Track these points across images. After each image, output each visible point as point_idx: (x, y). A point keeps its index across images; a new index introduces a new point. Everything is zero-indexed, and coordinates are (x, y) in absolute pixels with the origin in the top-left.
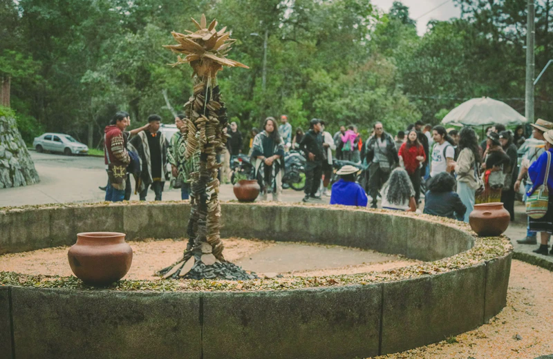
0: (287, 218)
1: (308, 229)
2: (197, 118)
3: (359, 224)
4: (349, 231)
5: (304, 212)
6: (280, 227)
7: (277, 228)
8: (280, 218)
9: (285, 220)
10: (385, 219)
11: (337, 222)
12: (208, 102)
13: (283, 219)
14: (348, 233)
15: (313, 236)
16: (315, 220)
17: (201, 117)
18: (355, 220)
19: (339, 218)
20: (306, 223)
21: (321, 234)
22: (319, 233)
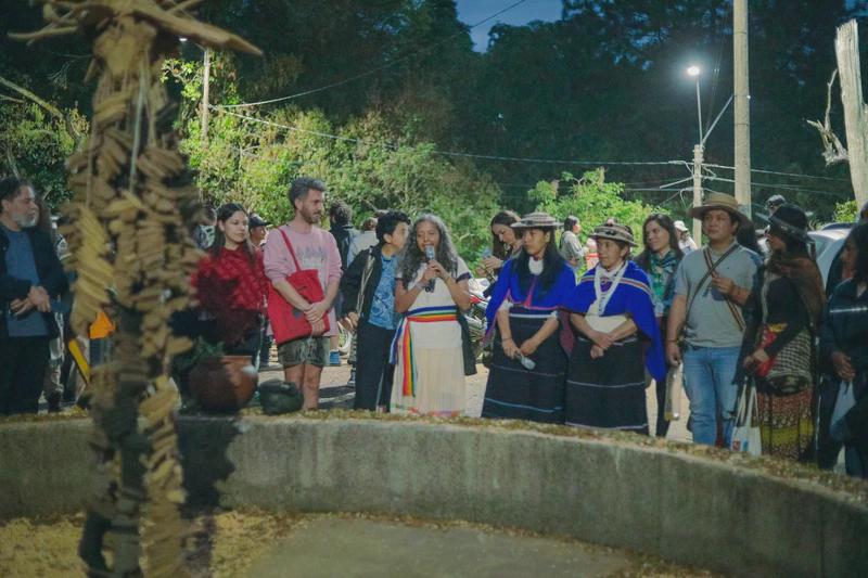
0: (330, 452)
1: (385, 479)
2: (108, 201)
3: (523, 468)
4: (496, 485)
5: (375, 437)
6: (314, 474)
7: (306, 480)
8: (314, 453)
9: (325, 457)
10: (594, 457)
11: (462, 461)
12: (142, 150)
13: (320, 456)
14: (493, 492)
15: (400, 496)
16: (403, 456)
17: (118, 196)
18: (512, 457)
19: (469, 452)
20: (381, 463)
21: (422, 493)
22: (415, 490)
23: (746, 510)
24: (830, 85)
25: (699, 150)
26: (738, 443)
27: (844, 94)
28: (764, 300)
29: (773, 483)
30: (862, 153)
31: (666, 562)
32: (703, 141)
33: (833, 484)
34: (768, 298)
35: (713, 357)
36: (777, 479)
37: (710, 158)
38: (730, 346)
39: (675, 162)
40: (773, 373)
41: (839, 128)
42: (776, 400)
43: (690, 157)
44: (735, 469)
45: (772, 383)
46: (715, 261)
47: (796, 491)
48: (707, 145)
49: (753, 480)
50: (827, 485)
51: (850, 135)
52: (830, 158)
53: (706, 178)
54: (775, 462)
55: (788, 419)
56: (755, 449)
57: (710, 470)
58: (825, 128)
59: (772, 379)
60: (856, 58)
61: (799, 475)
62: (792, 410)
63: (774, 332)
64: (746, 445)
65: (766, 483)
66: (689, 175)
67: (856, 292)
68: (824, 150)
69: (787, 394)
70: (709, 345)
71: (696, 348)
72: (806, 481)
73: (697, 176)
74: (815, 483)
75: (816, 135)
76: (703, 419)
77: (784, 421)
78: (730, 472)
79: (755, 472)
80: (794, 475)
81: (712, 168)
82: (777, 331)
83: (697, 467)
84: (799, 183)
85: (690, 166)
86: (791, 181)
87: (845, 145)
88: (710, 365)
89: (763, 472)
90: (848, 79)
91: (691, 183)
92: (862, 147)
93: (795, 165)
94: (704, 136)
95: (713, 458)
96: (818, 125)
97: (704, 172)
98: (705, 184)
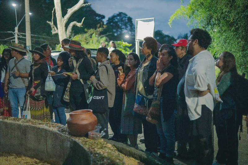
23: (25, 135)
24: (53, 12)
25: (16, 29)
26: (24, 115)
27: (57, 15)
28: (33, 75)
29: (33, 126)
30: (62, 31)
31: (2, 153)
32: (18, 26)
33: (49, 125)
34: (34, 73)
35: (16, 91)
36: (34, 125)
37: (20, 31)
38: (20, 87)
39: (9, 32)
40: (36, 95)
41: (55, 24)
42: (37, 102)
43: (14, 31)
44: (22, 123)
45: (36, 98)
46: (17, 63)
47: (39, 128)
48: (19, 27)
49: (27, 126)
50: (47, 126)
51: (59, 26)
52: (53, 33)
53: (19, 37)
54: (33, 120)
55: (40, 108)
56: (29, 117)
57: (14, 124)
58: (52, 24)
59: (36, 96)
60: (60, 5)
61: (40, 124)
62: (41, 105)
63: (36, 83)
64: (26, 116)
65: (31, 127)
66: (14, 36)
67: (57, 71)
68: (52, 30)
69: (40, 101)
70: (15, 87)
71: (11, 88)
72: (42, 125)
73: (16, 36)
74: (44, 126)
75: (49, 26)
76: (15, 109)
77: (39, 108)
78: (21, 124)
79: (28, 124)
80: (38, 124)
81: (21, 34)
82: (37, 83)
83: (11, 124)
84: (45, 39)
85: (14, 33)
86: (43, 38)
87: (57, 29)
88: (15, 93)
89: (30, 124)
90: (58, 10)
91: (14, 38)
92: (62, 29)
93: (45, 34)
94: (18, 25)
95: (15, 121)
96: (50, 23)
97: (18, 35)
98: (19, 39)
